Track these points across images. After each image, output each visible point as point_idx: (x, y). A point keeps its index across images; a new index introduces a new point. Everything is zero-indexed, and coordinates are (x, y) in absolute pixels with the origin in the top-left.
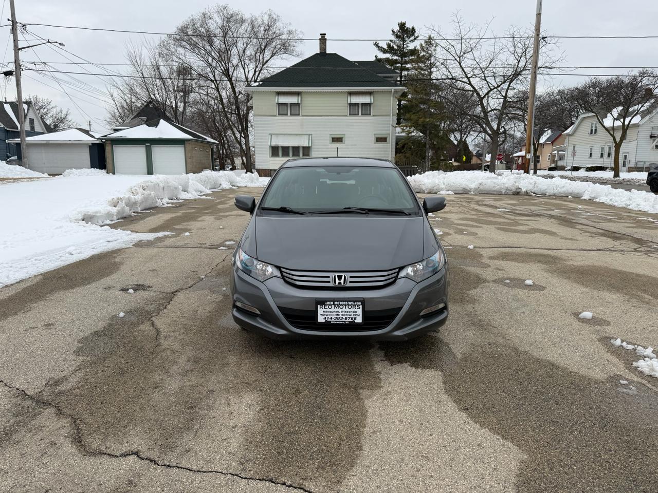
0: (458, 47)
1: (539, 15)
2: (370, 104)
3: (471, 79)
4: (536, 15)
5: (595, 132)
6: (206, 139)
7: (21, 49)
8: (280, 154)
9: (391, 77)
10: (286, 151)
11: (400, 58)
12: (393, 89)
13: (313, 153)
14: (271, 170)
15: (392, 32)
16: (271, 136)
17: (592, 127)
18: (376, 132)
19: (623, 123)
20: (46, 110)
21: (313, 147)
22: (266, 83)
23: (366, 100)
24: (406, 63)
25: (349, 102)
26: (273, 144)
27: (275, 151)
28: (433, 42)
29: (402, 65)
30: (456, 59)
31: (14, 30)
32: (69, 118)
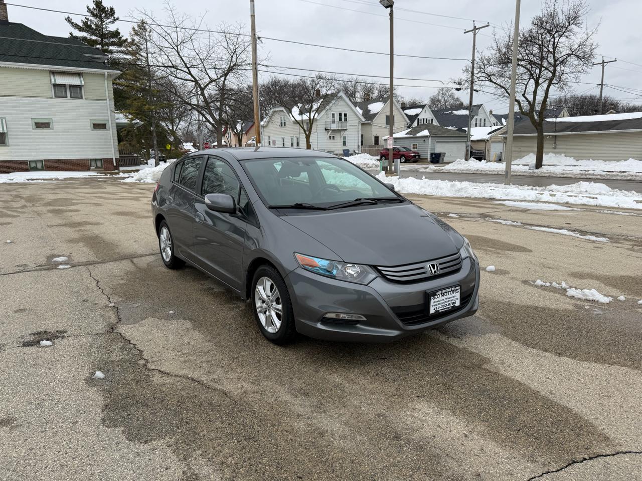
0: (174, 35)
1: (253, 16)
2: (80, 87)
3: (190, 69)
4: (250, 16)
5: (285, 125)
9: (99, 59)
11: (99, 39)
12: (106, 72)
13: (9, 140)
15: (87, 9)
17: (282, 120)
18: (91, 118)
19: (310, 118)
21: (9, 133)
23: (75, 81)
24: (108, 45)
25: (53, 82)
28: (147, 27)
29: (102, 47)
30: (173, 48)
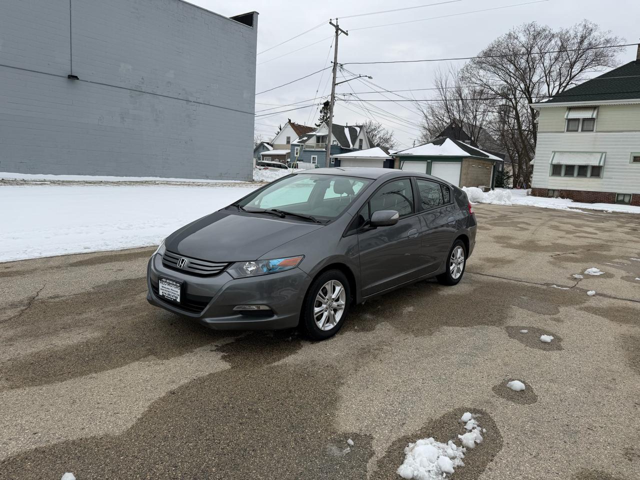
6: (488, 156)
7: (337, 84)
8: (563, 172)
10: (569, 170)
13: (605, 173)
14: (549, 190)
16: (555, 153)
20: (376, 132)
21: (605, 166)
22: (557, 98)
26: (555, 162)
27: (556, 170)
31: (334, 70)
32: (392, 139)
